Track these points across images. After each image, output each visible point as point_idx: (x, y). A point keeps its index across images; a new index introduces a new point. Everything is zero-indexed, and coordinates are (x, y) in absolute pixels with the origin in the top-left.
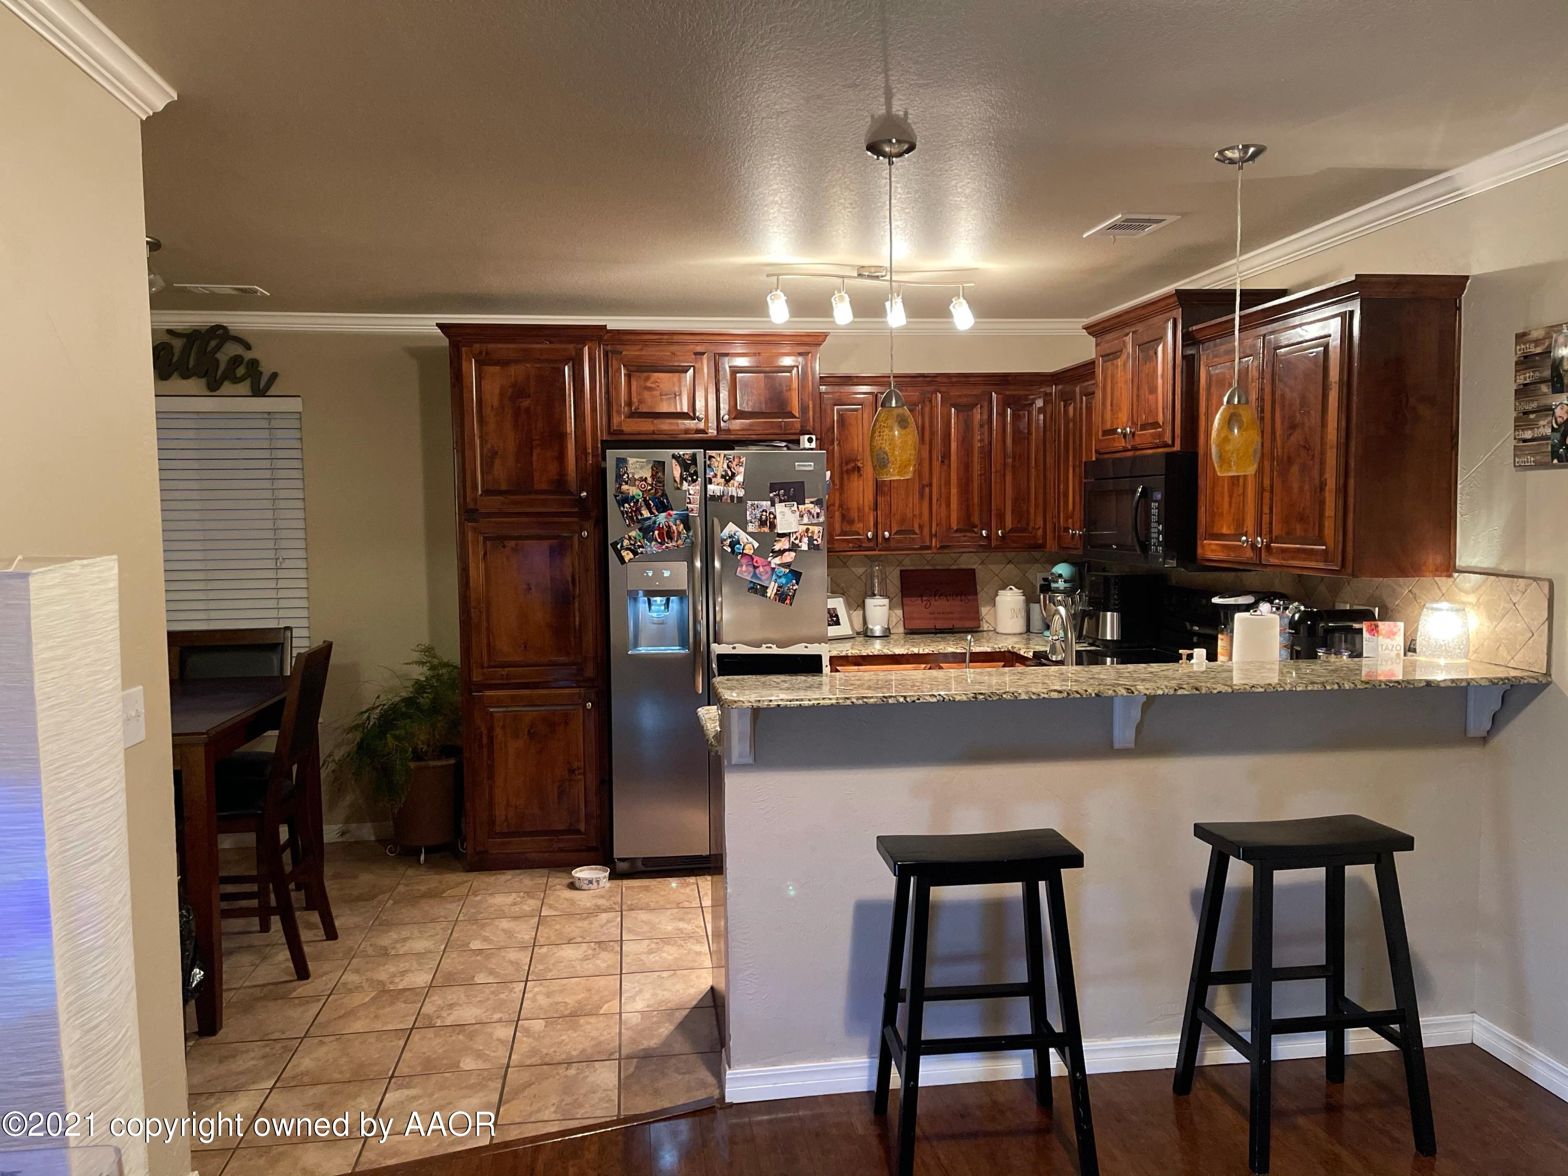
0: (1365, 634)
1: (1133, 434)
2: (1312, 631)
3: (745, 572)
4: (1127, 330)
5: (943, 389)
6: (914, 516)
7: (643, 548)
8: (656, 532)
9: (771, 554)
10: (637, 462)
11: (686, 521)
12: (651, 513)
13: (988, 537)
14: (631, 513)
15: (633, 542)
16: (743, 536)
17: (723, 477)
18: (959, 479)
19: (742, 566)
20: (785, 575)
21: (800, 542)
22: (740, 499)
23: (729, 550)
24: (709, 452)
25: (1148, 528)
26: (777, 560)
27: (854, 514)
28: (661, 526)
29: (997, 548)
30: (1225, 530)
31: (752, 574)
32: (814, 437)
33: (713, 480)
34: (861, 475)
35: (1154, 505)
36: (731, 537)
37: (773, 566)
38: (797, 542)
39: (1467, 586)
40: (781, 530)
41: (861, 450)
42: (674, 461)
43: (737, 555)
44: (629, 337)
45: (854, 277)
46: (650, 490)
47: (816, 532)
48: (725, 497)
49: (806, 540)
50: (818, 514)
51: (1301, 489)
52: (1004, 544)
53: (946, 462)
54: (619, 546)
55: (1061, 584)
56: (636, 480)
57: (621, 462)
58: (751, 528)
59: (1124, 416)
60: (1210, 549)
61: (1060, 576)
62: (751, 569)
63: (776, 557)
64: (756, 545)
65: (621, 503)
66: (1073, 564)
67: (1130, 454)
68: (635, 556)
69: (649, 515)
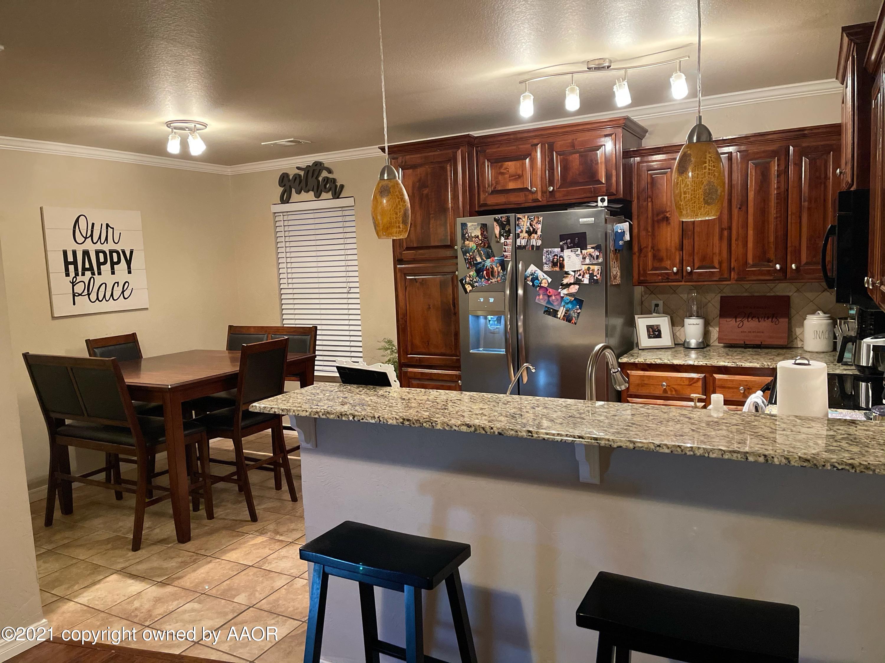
3: (542, 299)
6: (713, 254)
7: (477, 283)
8: (485, 272)
9: (561, 287)
10: (472, 225)
11: (503, 264)
12: (482, 259)
13: (782, 270)
14: (470, 259)
15: (471, 279)
16: (540, 274)
17: (527, 232)
19: (539, 295)
20: (571, 302)
21: (583, 277)
22: (538, 248)
23: (531, 284)
24: (519, 216)
26: (565, 291)
27: (663, 254)
28: (488, 268)
29: (792, 280)
31: (546, 301)
32: (606, 198)
33: (521, 234)
34: (669, 223)
36: (532, 274)
37: (562, 295)
38: (580, 277)
40: (567, 269)
41: (669, 204)
42: (495, 223)
43: (536, 287)
44: (489, 140)
45: (586, 71)
46: (481, 243)
47: (596, 270)
48: (528, 246)
49: (587, 276)
50: (597, 256)
52: (798, 276)
53: (744, 208)
54: (464, 282)
56: (473, 237)
57: (464, 225)
58: (546, 268)
62: (546, 297)
63: (564, 289)
64: (550, 280)
65: (464, 253)
68: (472, 288)
69: (481, 261)
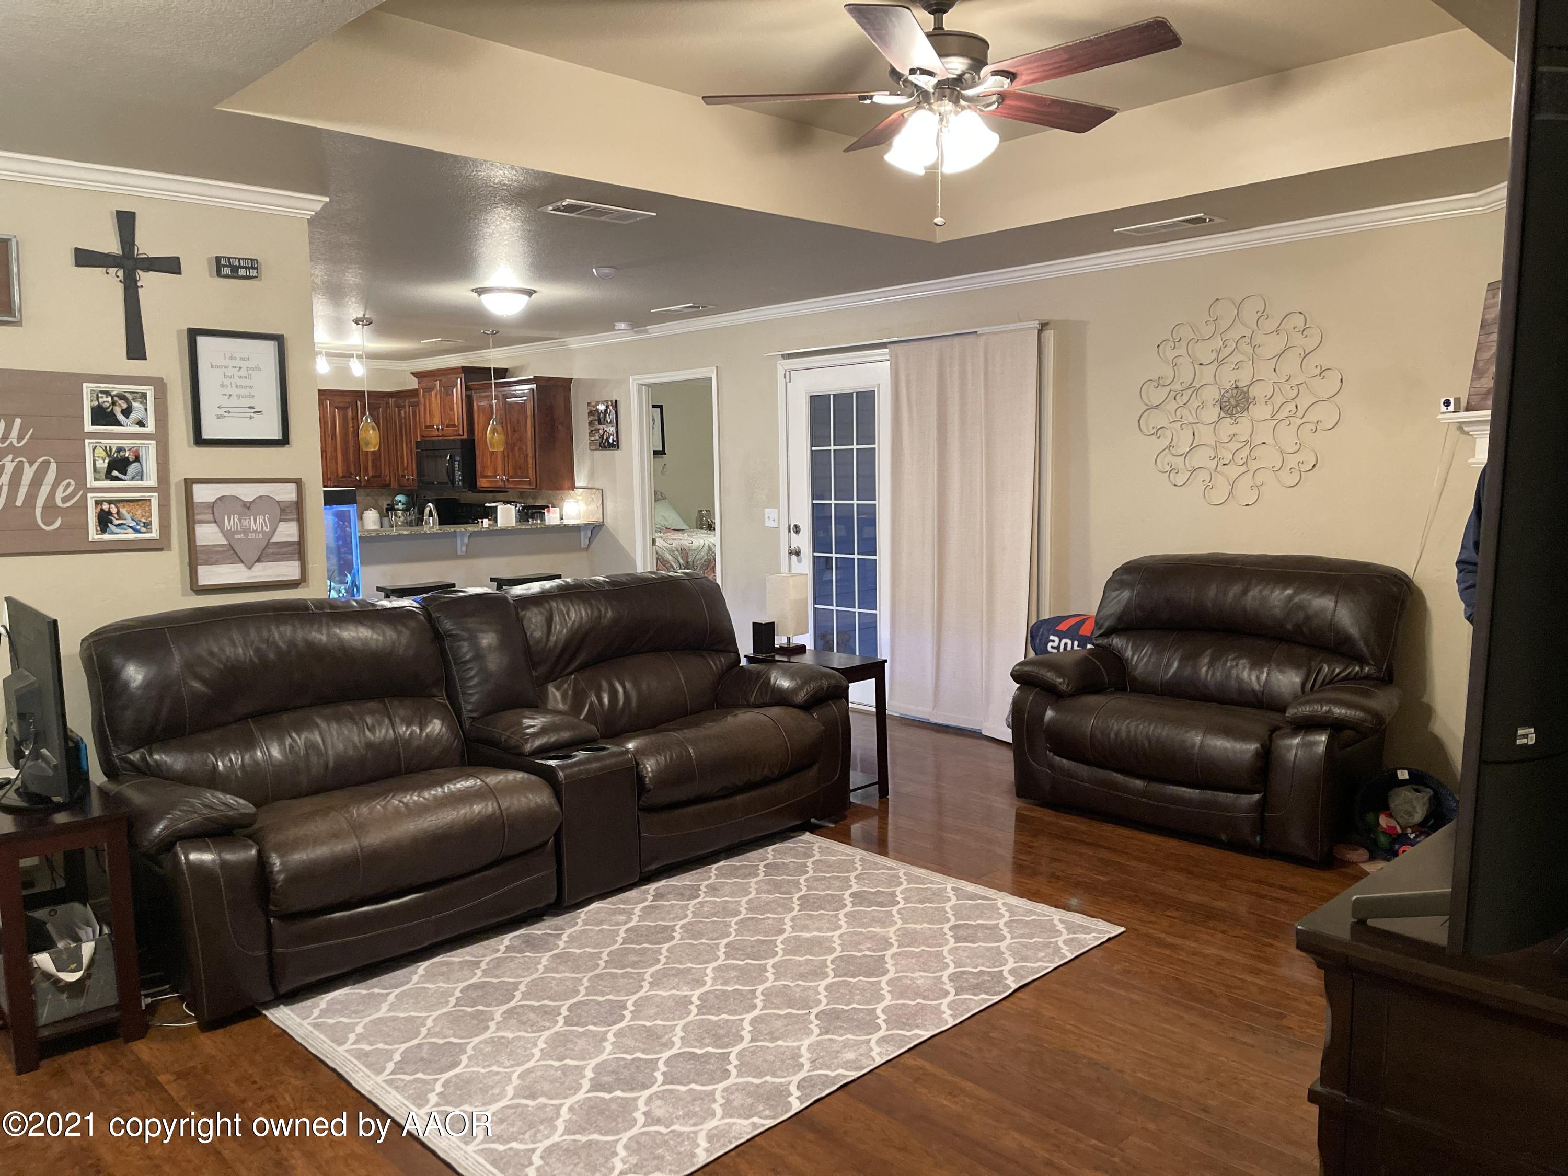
0: (546, 514)
1: (442, 429)
2: (527, 514)
4: (436, 378)
5: (329, 398)
13: (360, 481)
18: (342, 449)
25: (454, 475)
29: (365, 487)
30: (489, 474)
35: (456, 463)
39: (579, 493)
51: (519, 456)
52: (369, 485)
55: (400, 506)
59: (437, 420)
60: (483, 483)
61: (400, 501)
66: (407, 495)
67: (441, 438)
